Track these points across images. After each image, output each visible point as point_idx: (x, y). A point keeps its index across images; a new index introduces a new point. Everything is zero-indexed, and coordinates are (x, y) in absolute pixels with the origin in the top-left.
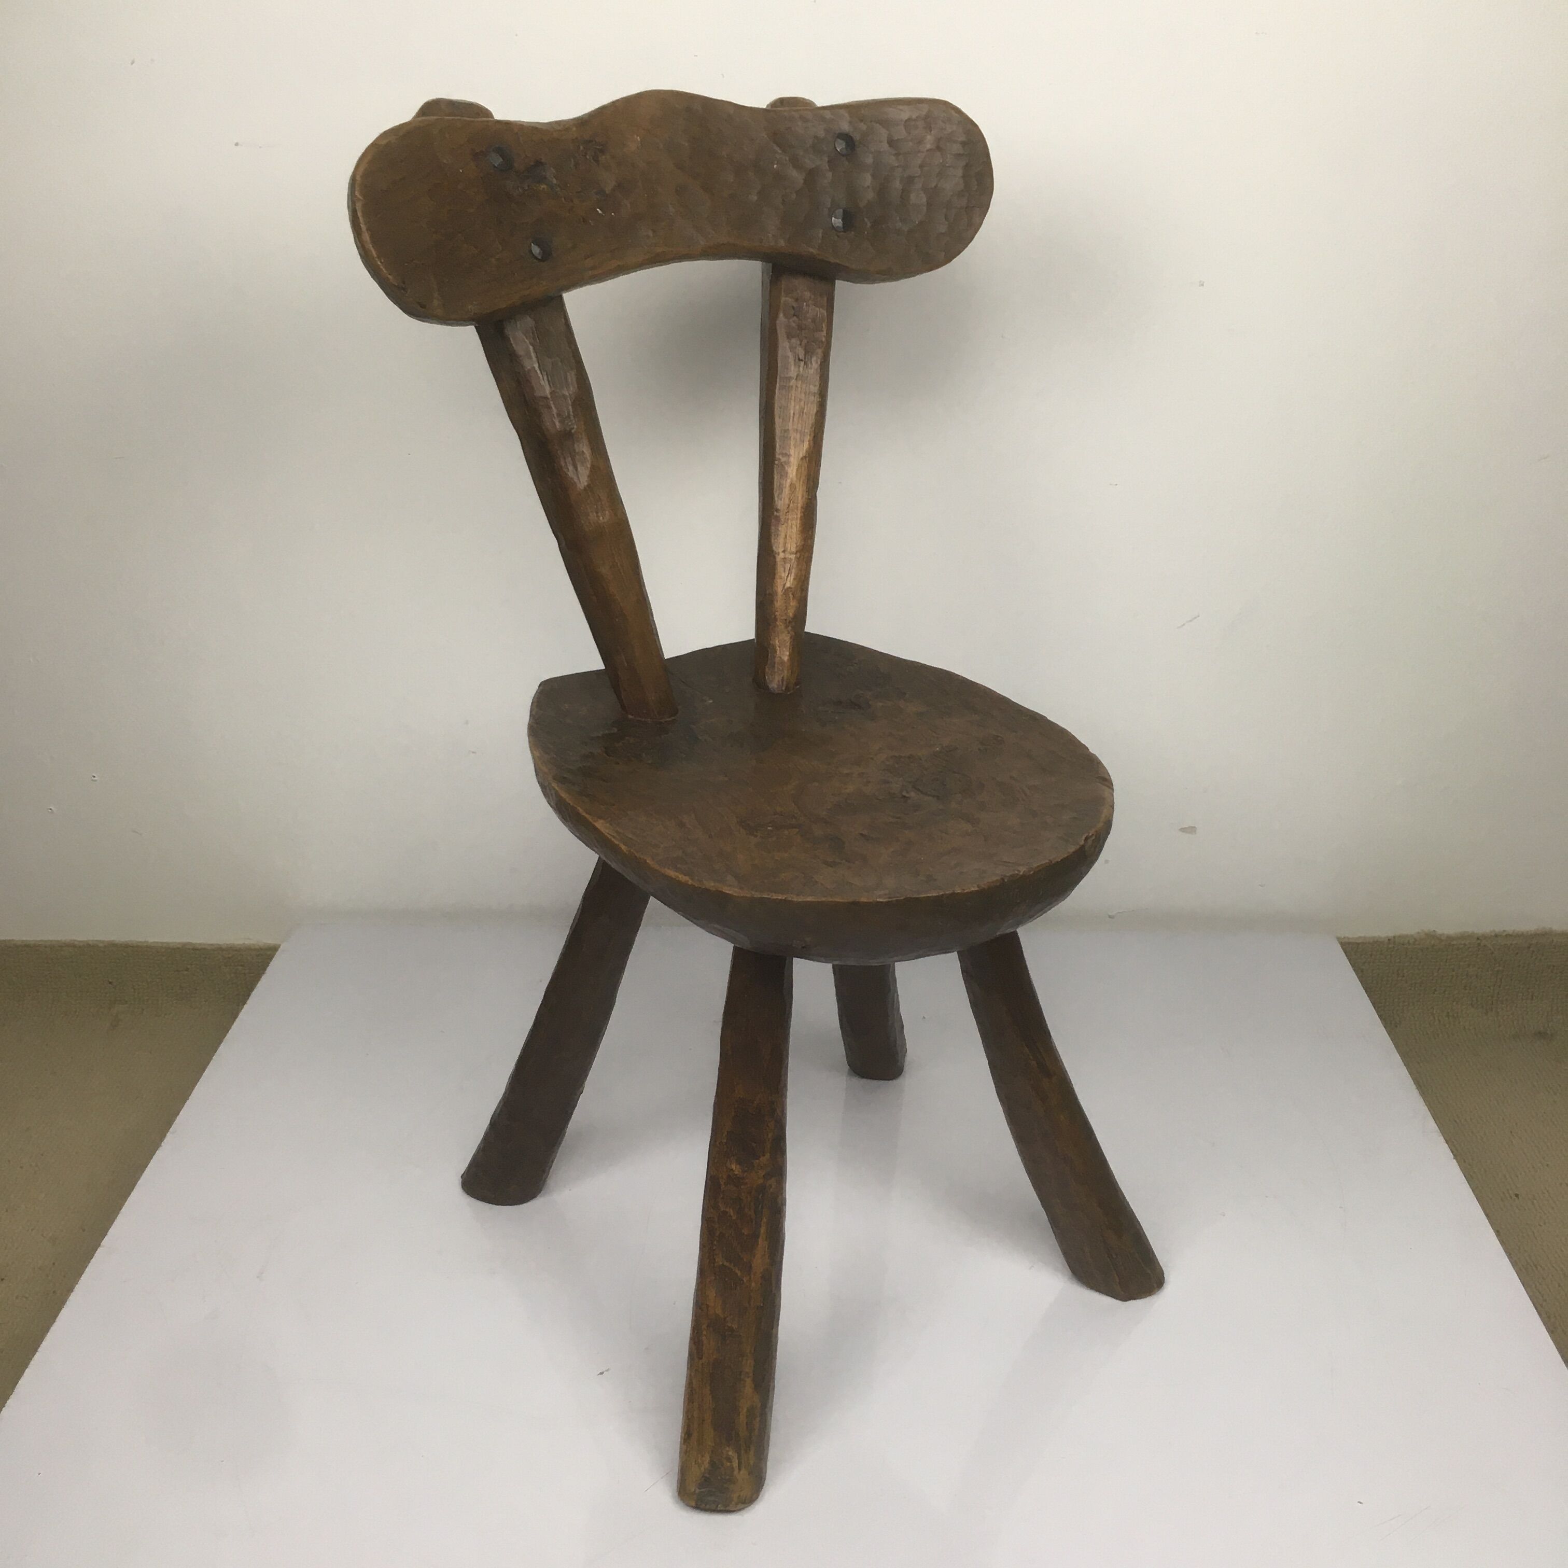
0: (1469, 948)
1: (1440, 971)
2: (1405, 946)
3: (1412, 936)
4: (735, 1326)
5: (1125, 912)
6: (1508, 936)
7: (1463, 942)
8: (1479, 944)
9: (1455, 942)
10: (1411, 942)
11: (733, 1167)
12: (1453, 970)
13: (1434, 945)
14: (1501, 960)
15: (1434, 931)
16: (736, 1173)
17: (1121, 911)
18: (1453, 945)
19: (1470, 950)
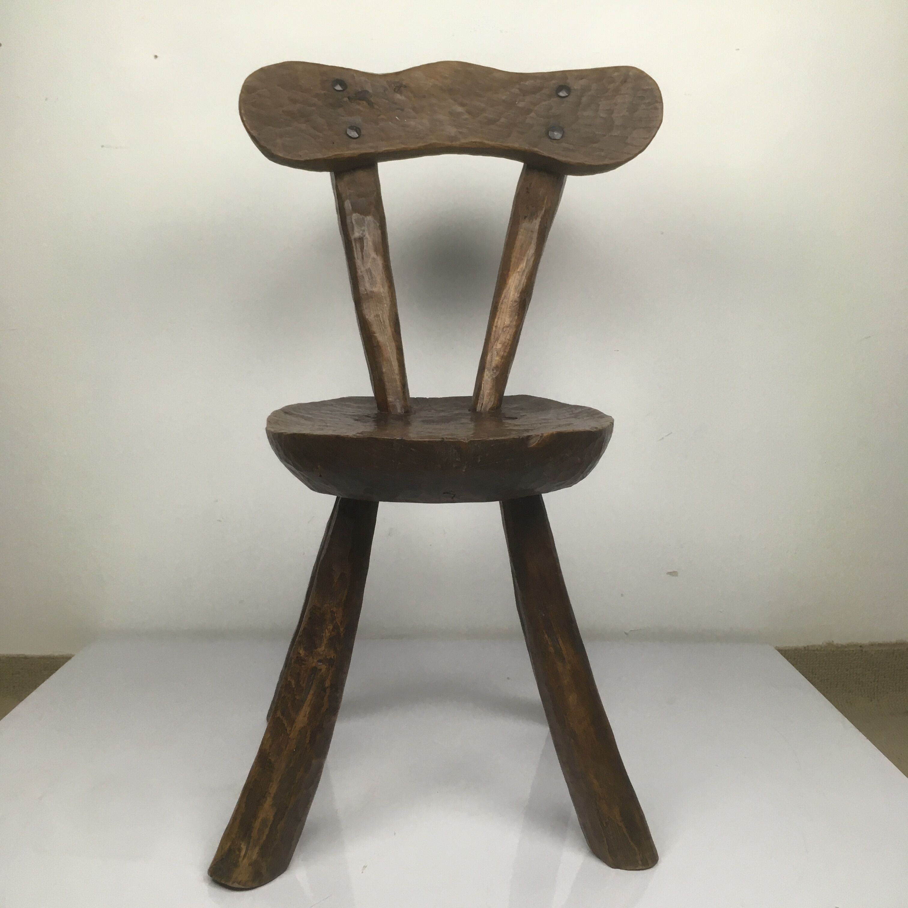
0: (855, 654)
1: (839, 670)
2: (816, 652)
3: (819, 645)
4: (273, 760)
5: (635, 630)
6: (880, 645)
7: (852, 649)
8: (862, 651)
9: (846, 649)
10: (819, 649)
11: (301, 652)
12: (847, 670)
13: (834, 651)
14: (877, 663)
15: (833, 641)
16: (302, 655)
17: (633, 630)
18: (846, 651)
19: (857, 654)
